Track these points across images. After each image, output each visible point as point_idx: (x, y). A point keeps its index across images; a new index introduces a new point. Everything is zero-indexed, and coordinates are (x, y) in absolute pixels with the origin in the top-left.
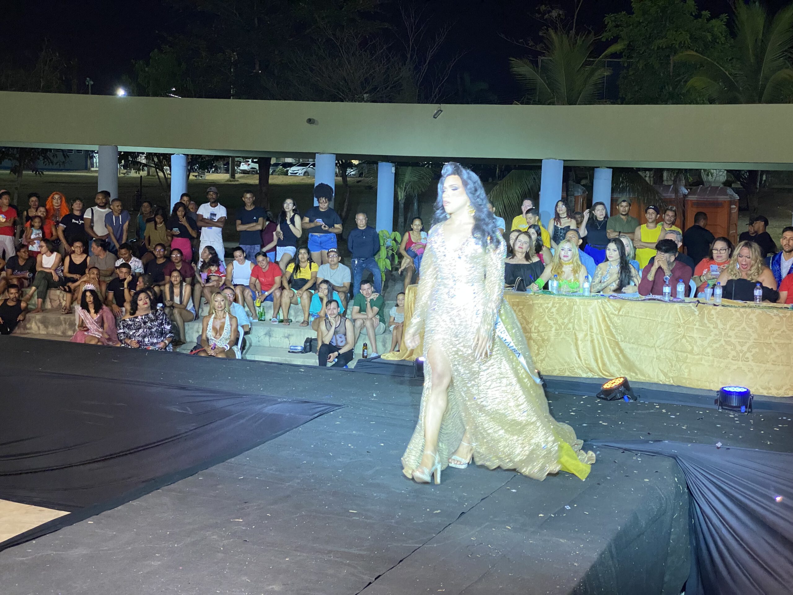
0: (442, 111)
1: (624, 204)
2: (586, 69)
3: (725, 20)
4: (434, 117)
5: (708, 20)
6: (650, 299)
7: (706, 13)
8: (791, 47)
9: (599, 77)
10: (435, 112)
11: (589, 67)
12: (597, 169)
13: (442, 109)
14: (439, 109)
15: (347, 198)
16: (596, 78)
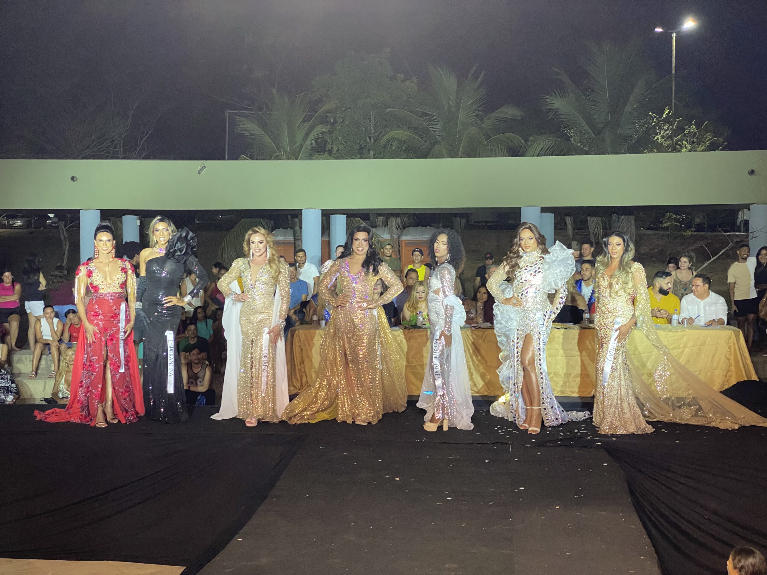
0: (205, 167)
1: (388, 247)
2: (305, 125)
3: (416, 82)
4: (200, 174)
5: (403, 81)
7: (401, 76)
8: (480, 106)
9: (319, 132)
10: (199, 168)
11: (308, 123)
12: (333, 215)
13: (205, 166)
14: (203, 165)
15: (67, 250)
16: (316, 133)
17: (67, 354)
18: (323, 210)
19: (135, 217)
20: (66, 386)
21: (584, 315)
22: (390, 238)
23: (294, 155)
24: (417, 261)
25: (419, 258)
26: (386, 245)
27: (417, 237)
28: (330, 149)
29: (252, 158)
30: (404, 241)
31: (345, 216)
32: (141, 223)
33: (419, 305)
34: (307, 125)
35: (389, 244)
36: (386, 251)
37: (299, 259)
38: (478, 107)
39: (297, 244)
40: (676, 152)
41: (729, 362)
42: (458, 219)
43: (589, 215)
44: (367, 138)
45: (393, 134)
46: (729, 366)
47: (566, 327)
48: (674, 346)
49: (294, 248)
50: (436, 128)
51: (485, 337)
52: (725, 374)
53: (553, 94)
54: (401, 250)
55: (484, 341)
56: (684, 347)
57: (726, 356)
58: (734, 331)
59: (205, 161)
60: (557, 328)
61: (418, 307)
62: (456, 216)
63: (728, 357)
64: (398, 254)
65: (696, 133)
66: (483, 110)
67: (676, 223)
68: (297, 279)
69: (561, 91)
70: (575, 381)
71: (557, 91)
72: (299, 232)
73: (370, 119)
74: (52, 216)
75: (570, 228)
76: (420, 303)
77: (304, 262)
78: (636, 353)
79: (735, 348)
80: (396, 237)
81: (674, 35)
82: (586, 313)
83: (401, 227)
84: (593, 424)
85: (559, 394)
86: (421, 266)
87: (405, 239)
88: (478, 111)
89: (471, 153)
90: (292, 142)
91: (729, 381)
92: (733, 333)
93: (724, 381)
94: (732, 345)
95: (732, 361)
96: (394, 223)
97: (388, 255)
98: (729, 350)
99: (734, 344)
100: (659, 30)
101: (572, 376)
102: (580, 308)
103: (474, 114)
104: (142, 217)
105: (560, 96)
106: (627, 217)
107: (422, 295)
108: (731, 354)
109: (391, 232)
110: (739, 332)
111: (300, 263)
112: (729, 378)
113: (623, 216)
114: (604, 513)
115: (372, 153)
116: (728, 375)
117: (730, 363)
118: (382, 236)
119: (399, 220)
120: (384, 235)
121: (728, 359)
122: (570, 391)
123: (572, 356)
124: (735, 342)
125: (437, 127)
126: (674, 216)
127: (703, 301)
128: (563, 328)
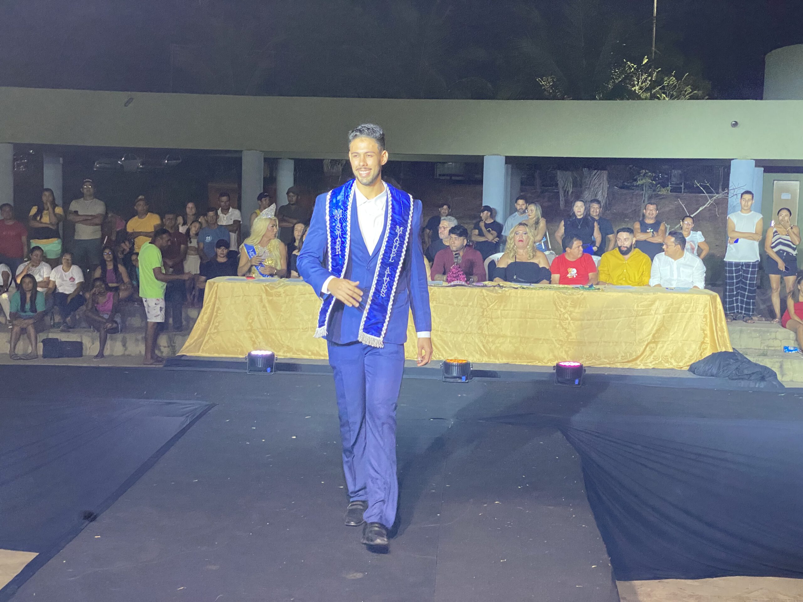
4: (126, 106)
6: (455, 286)
10: (126, 100)
12: (280, 160)
13: (133, 98)
14: (130, 97)
31: (293, 161)
43: (559, 169)
46: (704, 338)
57: (701, 327)
59: (133, 93)
63: (704, 328)
65: (675, 86)
67: (651, 181)
75: (538, 183)
77: (228, 207)
91: (703, 353)
92: (710, 297)
93: (697, 353)
94: (708, 314)
95: (707, 331)
99: (710, 312)
104: (65, 154)
106: (599, 172)
108: (706, 324)
110: (716, 296)
111: (223, 207)
112: (703, 350)
113: (596, 171)
116: (702, 346)
117: (704, 334)
126: (650, 174)
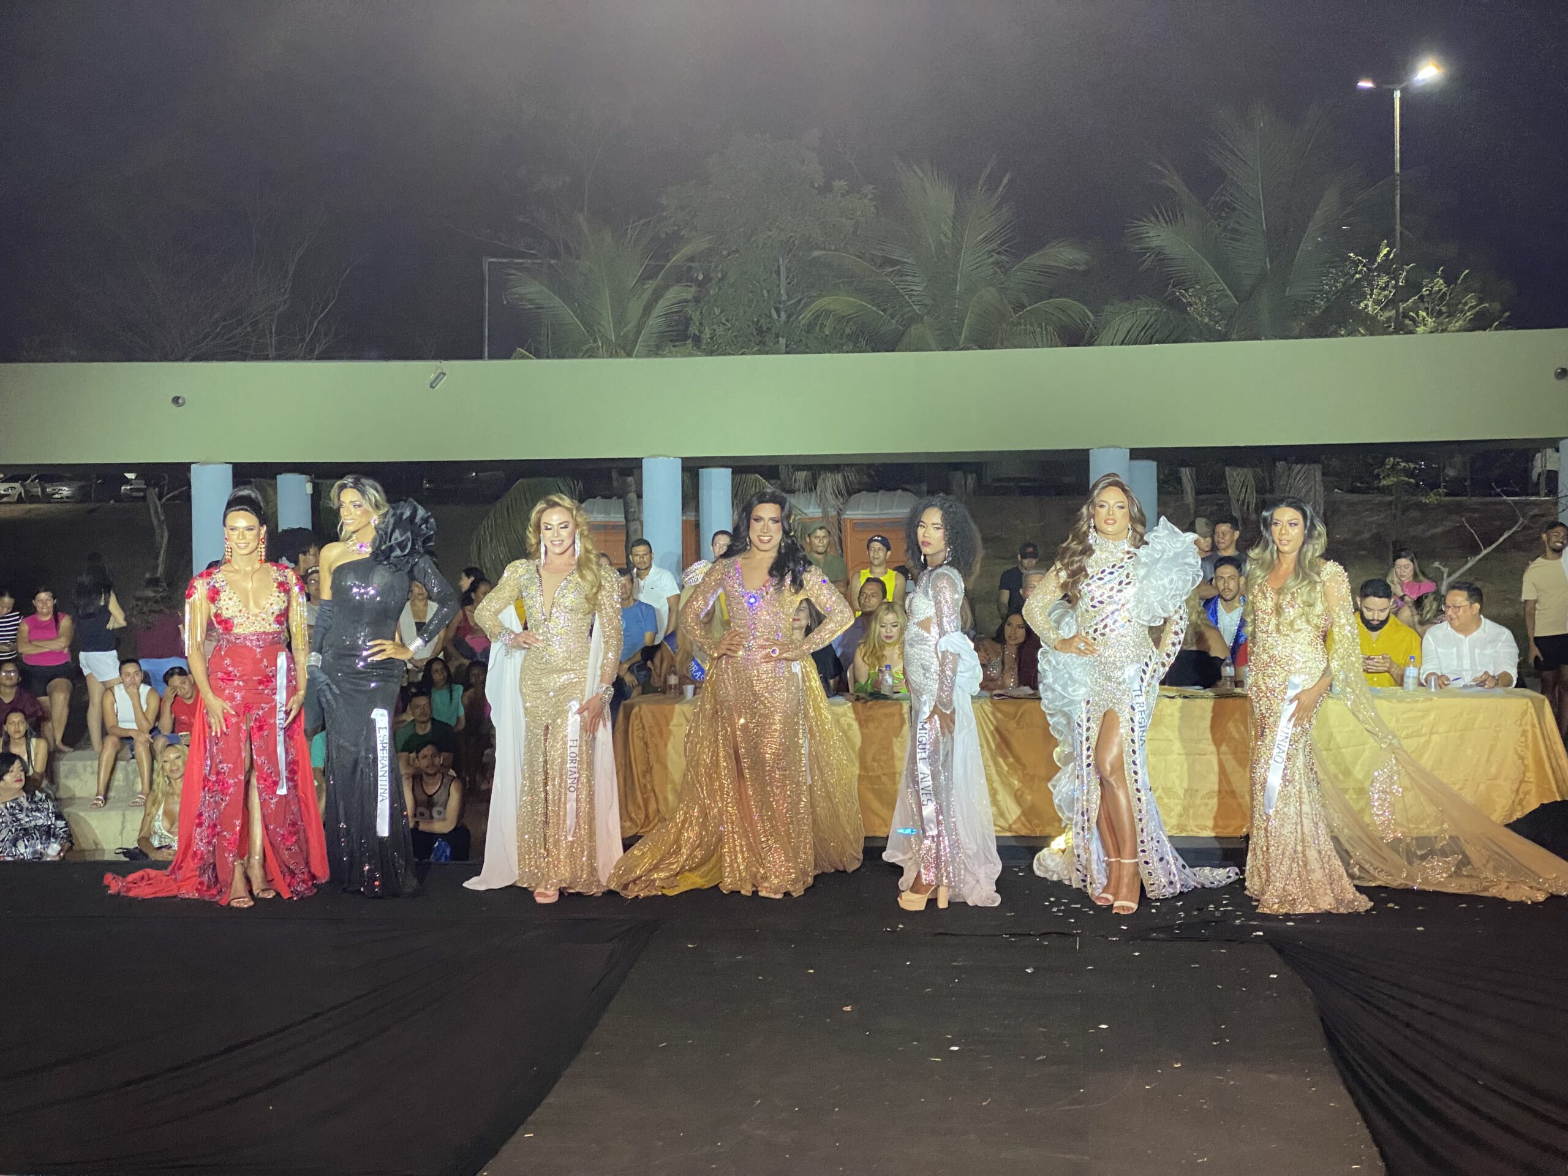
0: (444, 374)
1: (820, 533)
2: (647, 286)
3: (871, 196)
4: (433, 388)
5: (843, 196)
8: (1002, 244)
9: (673, 301)
10: (433, 376)
11: (651, 282)
12: (704, 470)
13: (445, 371)
14: (439, 371)
15: (164, 546)
16: (667, 304)
17: (165, 758)
18: (684, 460)
19: (304, 476)
20: (167, 824)
21: (1223, 669)
22: (820, 515)
23: (625, 348)
24: (876, 562)
25: (881, 554)
26: (815, 530)
27: (877, 512)
28: (697, 332)
29: (538, 355)
30: (851, 520)
31: (730, 470)
32: (315, 487)
33: (885, 653)
34: (650, 286)
35: (821, 528)
36: (816, 541)
37: (637, 559)
38: (998, 245)
39: (632, 529)
40: (1406, 333)
41: (1523, 762)
42: (959, 475)
43: (1228, 465)
44: (773, 312)
45: (824, 302)
46: (1524, 774)
47: (1188, 694)
48: (1410, 731)
49: (624, 538)
50: (913, 290)
51: (1021, 715)
52: (1515, 789)
53: (1153, 219)
54: (843, 539)
55: (1018, 723)
56: (1431, 733)
57: (1516, 752)
58: (1532, 698)
59: (445, 363)
60: (1169, 697)
61: (883, 656)
62: (957, 469)
63: (1522, 754)
64: (838, 547)
65: (1445, 294)
66: (1006, 251)
67: (1406, 479)
68: (635, 600)
69: (1167, 211)
70: (1206, 805)
71: (1161, 212)
72: (635, 504)
73: (778, 273)
74: (131, 476)
75: (1189, 489)
76: (887, 648)
77: (647, 565)
78: (1331, 747)
79: (1534, 734)
80: (833, 513)
81: (1397, 94)
82: (1227, 665)
83: (844, 492)
84: (1247, 892)
85: (1174, 832)
86: (886, 573)
87: (852, 517)
88: (999, 253)
89: (984, 340)
90: (620, 321)
91: (1524, 803)
92: (1530, 703)
93: (1513, 802)
94: (1529, 728)
95: (1530, 761)
96: (829, 483)
97: (821, 549)
98: (1523, 739)
99: (1533, 726)
100: (1365, 84)
101: (1201, 793)
102: (1213, 654)
103: (991, 260)
104: (317, 477)
105: (1166, 222)
106: (1306, 466)
107: (891, 631)
108: (1526, 747)
109: (822, 503)
110: (1544, 700)
111: (639, 566)
112: (1525, 798)
113: (1299, 466)
114: (1273, 1077)
115: (782, 341)
116: (1520, 792)
117: (1525, 765)
118: (806, 511)
119: (839, 477)
120: (809, 508)
121: (1522, 758)
122: (1197, 826)
123: (1200, 754)
124: (1536, 721)
125: (914, 288)
126: (1403, 464)
127: (1468, 639)
128: (1180, 696)
